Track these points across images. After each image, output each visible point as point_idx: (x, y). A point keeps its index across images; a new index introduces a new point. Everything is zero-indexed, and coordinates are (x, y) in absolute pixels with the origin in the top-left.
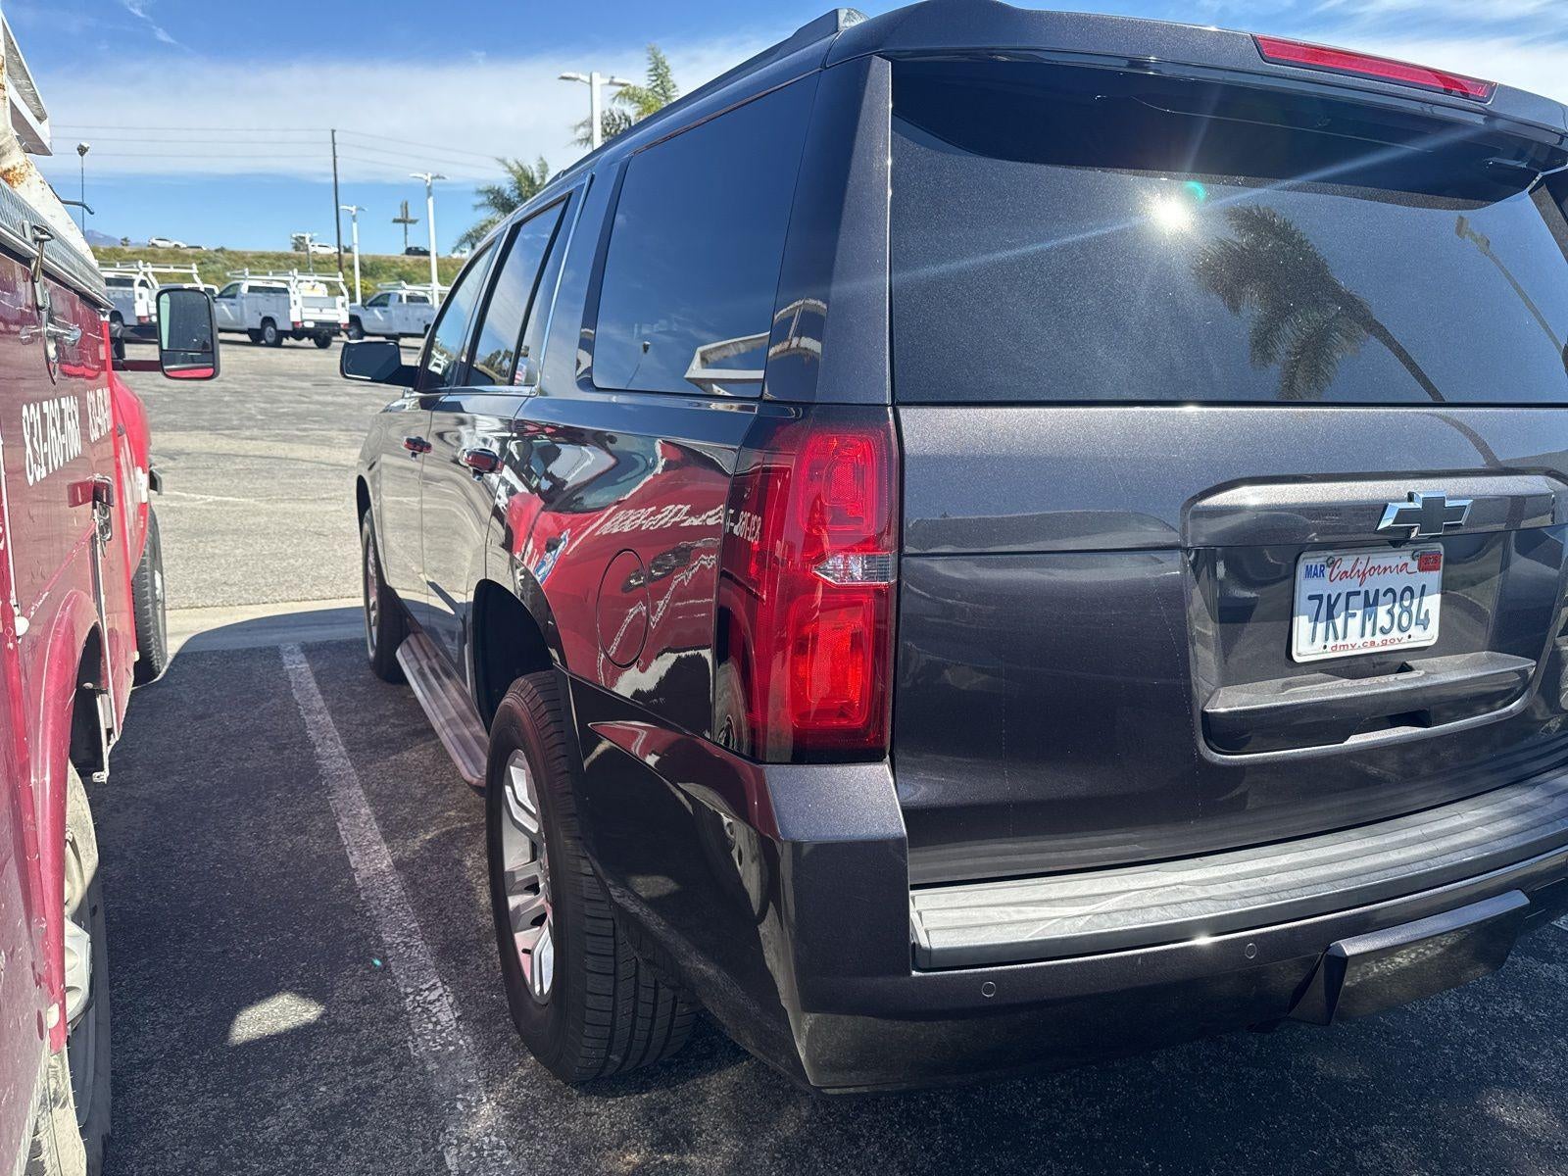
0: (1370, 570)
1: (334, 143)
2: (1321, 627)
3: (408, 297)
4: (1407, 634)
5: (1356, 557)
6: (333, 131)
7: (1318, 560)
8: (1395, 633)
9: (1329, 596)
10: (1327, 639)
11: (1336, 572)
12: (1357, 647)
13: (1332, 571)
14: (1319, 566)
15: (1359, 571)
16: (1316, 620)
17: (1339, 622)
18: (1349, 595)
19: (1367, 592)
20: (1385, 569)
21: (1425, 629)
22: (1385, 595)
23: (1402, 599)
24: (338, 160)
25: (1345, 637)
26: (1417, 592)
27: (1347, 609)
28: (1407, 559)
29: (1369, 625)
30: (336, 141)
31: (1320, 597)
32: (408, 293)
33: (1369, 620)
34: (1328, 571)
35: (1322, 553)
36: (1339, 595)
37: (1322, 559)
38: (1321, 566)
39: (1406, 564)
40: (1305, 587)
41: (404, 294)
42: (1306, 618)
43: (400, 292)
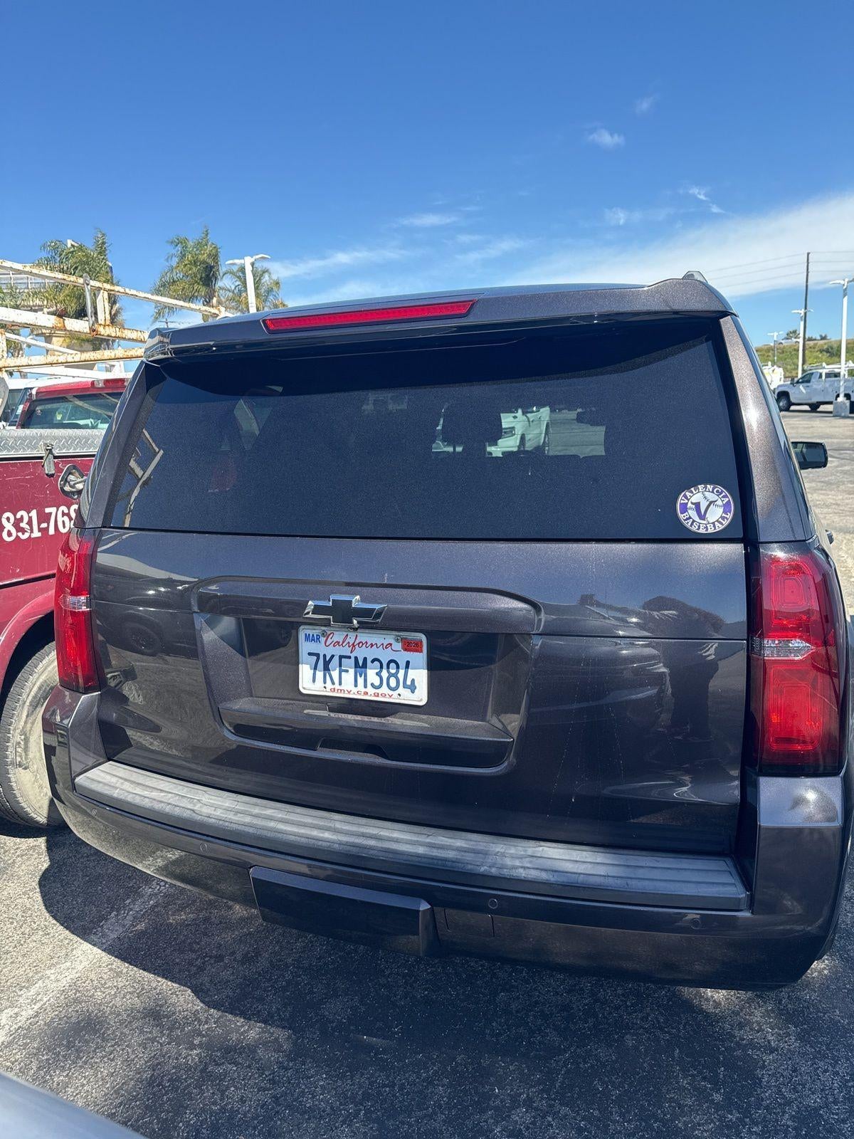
0: (359, 644)
1: (808, 263)
2: (320, 674)
3: (826, 374)
4: (397, 692)
5: (346, 634)
6: (808, 254)
7: (314, 631)
8: (384, 689)
9: (325, 656)
10: (325, 682)
11: (329, 641)
12: (352, 693)
13: (327, 640)
14: (315, 636)
15: (349, 643)
16: (315, 668)
17: (335, 674)
18: (341, 657)
19: (356, 658)
20: (372, 645)
21: (413, 692)
22: (373, 661)
23: (388, 667)
24: (809, 274)
25: (340, 684)
26: (402, 664)
27: (340, 666)
28: (392, 641)
29: (361, 680)
30: (810, 261)
31: (318, 655)
32: (827, 371)
33: (361, 676)
34: (323, 639)
35: (317, 627)
36: (333, 656)
37: (317, 631)
38: (317, 635)
39: (391, 645)
40: (305, 647)
41: (824, 372)
42: (308, 666)
43: (820, 371)
